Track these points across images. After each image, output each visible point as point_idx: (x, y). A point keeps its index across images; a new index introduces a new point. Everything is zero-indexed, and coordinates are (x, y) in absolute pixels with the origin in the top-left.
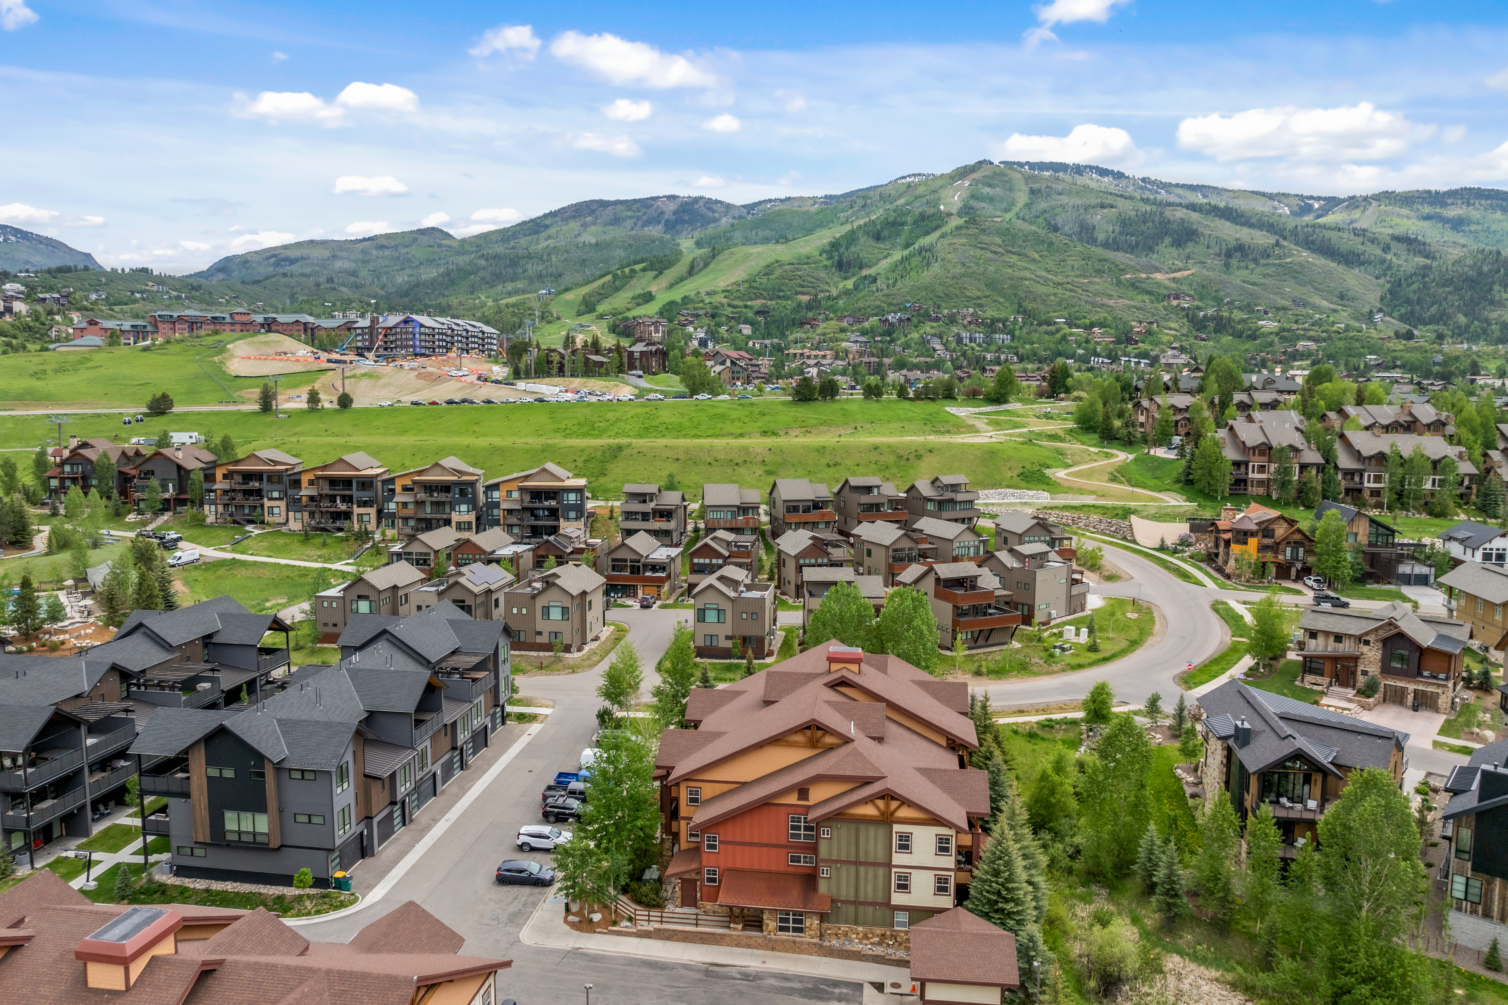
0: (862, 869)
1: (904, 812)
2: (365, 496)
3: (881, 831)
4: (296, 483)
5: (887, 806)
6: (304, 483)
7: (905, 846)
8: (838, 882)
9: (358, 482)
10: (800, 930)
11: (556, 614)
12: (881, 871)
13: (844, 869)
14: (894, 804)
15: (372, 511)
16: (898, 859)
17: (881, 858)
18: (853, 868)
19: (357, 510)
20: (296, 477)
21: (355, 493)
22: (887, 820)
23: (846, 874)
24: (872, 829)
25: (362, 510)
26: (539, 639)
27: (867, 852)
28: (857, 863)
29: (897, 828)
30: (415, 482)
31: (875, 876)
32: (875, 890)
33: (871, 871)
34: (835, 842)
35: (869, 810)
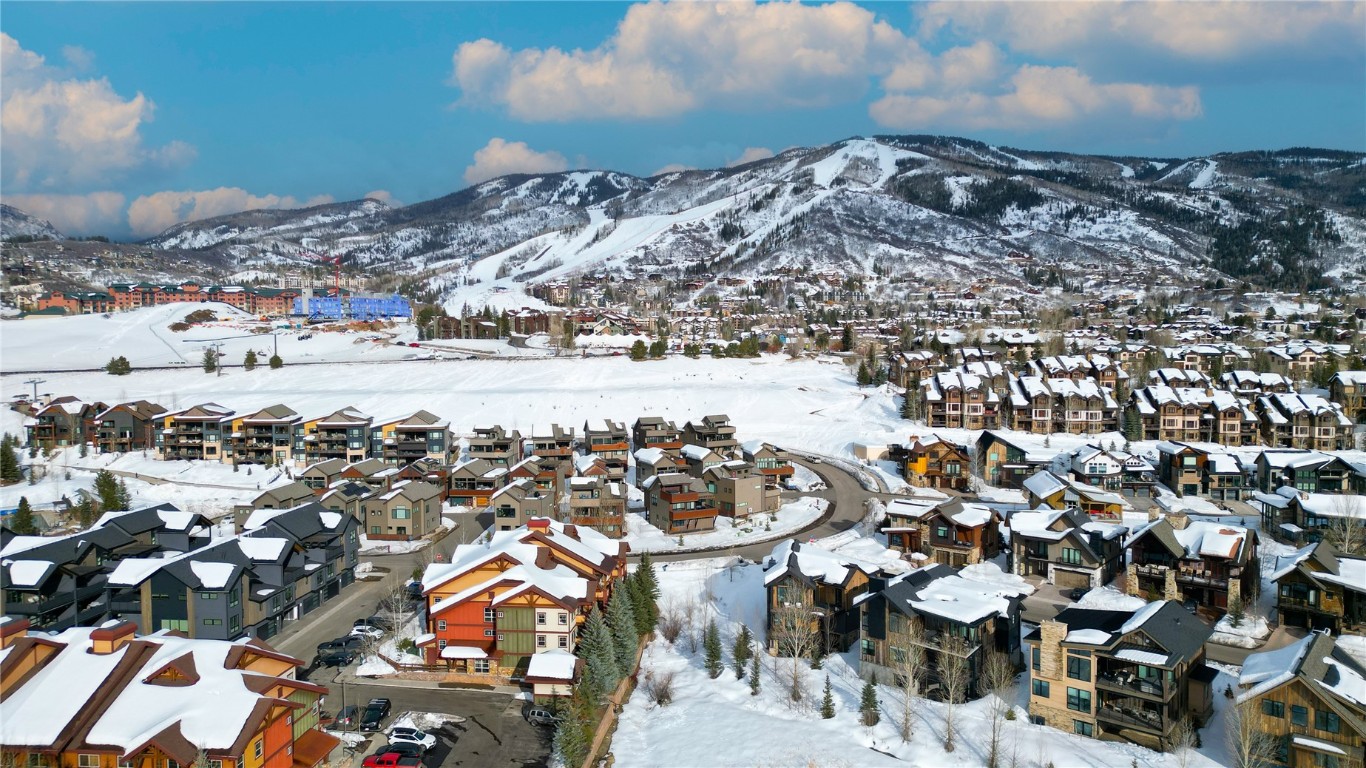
0: (520, 635)
1: (542, 601)
2: (282, 437)
3: (530, 613)
4: (229, 428)
5: (532, 598)
6: (235, 428)
7: (542, 620)
8: (508, 642)
9: (276, 428)
10: (487, 671)
11: (401, 514)
12: (530, 635)
13: (511, 636)
14: (535, 597)
15: (288, 449)
16: (539, 627)
17: (530, 628)
18: (515, 634)
19: (275, 448)
20: (229, 424)
21: (275, 436)
22: (532, 606)
23: (512, 637)
24: (525, 611)
25: (280, 448)
26: (390, 532)
27: (522, 624)
28: (517, 631)
29: (538, 610)
30: (318, 426)
31: (527, 639)
32: (527, 646)
33: (525, 635)
34: (505, 620)
35: (522, 600)
